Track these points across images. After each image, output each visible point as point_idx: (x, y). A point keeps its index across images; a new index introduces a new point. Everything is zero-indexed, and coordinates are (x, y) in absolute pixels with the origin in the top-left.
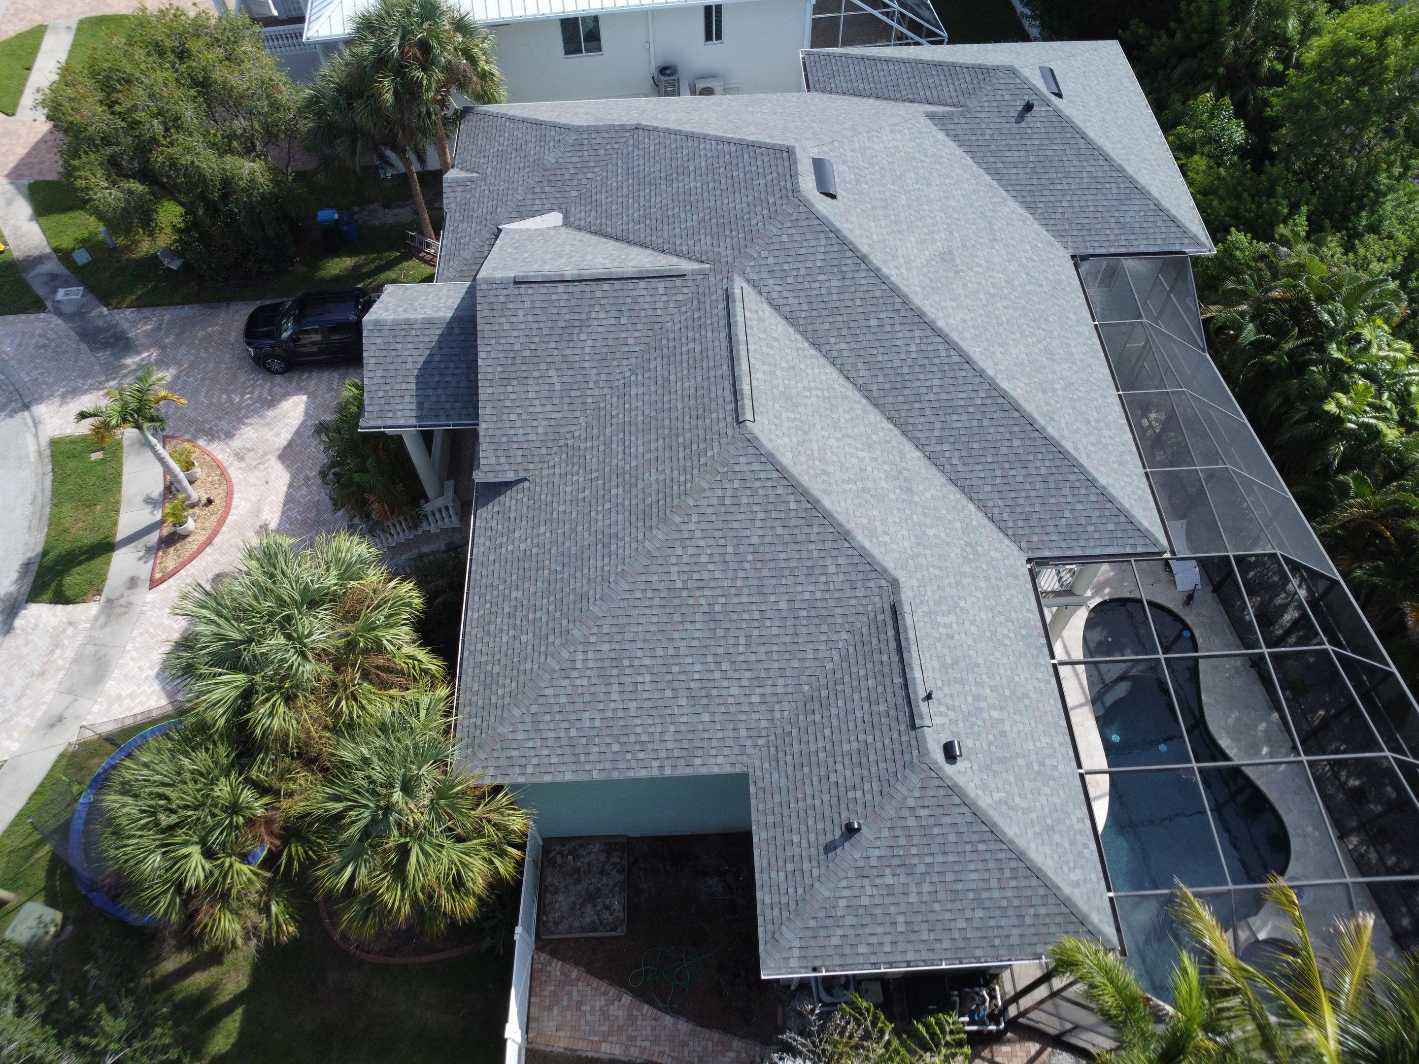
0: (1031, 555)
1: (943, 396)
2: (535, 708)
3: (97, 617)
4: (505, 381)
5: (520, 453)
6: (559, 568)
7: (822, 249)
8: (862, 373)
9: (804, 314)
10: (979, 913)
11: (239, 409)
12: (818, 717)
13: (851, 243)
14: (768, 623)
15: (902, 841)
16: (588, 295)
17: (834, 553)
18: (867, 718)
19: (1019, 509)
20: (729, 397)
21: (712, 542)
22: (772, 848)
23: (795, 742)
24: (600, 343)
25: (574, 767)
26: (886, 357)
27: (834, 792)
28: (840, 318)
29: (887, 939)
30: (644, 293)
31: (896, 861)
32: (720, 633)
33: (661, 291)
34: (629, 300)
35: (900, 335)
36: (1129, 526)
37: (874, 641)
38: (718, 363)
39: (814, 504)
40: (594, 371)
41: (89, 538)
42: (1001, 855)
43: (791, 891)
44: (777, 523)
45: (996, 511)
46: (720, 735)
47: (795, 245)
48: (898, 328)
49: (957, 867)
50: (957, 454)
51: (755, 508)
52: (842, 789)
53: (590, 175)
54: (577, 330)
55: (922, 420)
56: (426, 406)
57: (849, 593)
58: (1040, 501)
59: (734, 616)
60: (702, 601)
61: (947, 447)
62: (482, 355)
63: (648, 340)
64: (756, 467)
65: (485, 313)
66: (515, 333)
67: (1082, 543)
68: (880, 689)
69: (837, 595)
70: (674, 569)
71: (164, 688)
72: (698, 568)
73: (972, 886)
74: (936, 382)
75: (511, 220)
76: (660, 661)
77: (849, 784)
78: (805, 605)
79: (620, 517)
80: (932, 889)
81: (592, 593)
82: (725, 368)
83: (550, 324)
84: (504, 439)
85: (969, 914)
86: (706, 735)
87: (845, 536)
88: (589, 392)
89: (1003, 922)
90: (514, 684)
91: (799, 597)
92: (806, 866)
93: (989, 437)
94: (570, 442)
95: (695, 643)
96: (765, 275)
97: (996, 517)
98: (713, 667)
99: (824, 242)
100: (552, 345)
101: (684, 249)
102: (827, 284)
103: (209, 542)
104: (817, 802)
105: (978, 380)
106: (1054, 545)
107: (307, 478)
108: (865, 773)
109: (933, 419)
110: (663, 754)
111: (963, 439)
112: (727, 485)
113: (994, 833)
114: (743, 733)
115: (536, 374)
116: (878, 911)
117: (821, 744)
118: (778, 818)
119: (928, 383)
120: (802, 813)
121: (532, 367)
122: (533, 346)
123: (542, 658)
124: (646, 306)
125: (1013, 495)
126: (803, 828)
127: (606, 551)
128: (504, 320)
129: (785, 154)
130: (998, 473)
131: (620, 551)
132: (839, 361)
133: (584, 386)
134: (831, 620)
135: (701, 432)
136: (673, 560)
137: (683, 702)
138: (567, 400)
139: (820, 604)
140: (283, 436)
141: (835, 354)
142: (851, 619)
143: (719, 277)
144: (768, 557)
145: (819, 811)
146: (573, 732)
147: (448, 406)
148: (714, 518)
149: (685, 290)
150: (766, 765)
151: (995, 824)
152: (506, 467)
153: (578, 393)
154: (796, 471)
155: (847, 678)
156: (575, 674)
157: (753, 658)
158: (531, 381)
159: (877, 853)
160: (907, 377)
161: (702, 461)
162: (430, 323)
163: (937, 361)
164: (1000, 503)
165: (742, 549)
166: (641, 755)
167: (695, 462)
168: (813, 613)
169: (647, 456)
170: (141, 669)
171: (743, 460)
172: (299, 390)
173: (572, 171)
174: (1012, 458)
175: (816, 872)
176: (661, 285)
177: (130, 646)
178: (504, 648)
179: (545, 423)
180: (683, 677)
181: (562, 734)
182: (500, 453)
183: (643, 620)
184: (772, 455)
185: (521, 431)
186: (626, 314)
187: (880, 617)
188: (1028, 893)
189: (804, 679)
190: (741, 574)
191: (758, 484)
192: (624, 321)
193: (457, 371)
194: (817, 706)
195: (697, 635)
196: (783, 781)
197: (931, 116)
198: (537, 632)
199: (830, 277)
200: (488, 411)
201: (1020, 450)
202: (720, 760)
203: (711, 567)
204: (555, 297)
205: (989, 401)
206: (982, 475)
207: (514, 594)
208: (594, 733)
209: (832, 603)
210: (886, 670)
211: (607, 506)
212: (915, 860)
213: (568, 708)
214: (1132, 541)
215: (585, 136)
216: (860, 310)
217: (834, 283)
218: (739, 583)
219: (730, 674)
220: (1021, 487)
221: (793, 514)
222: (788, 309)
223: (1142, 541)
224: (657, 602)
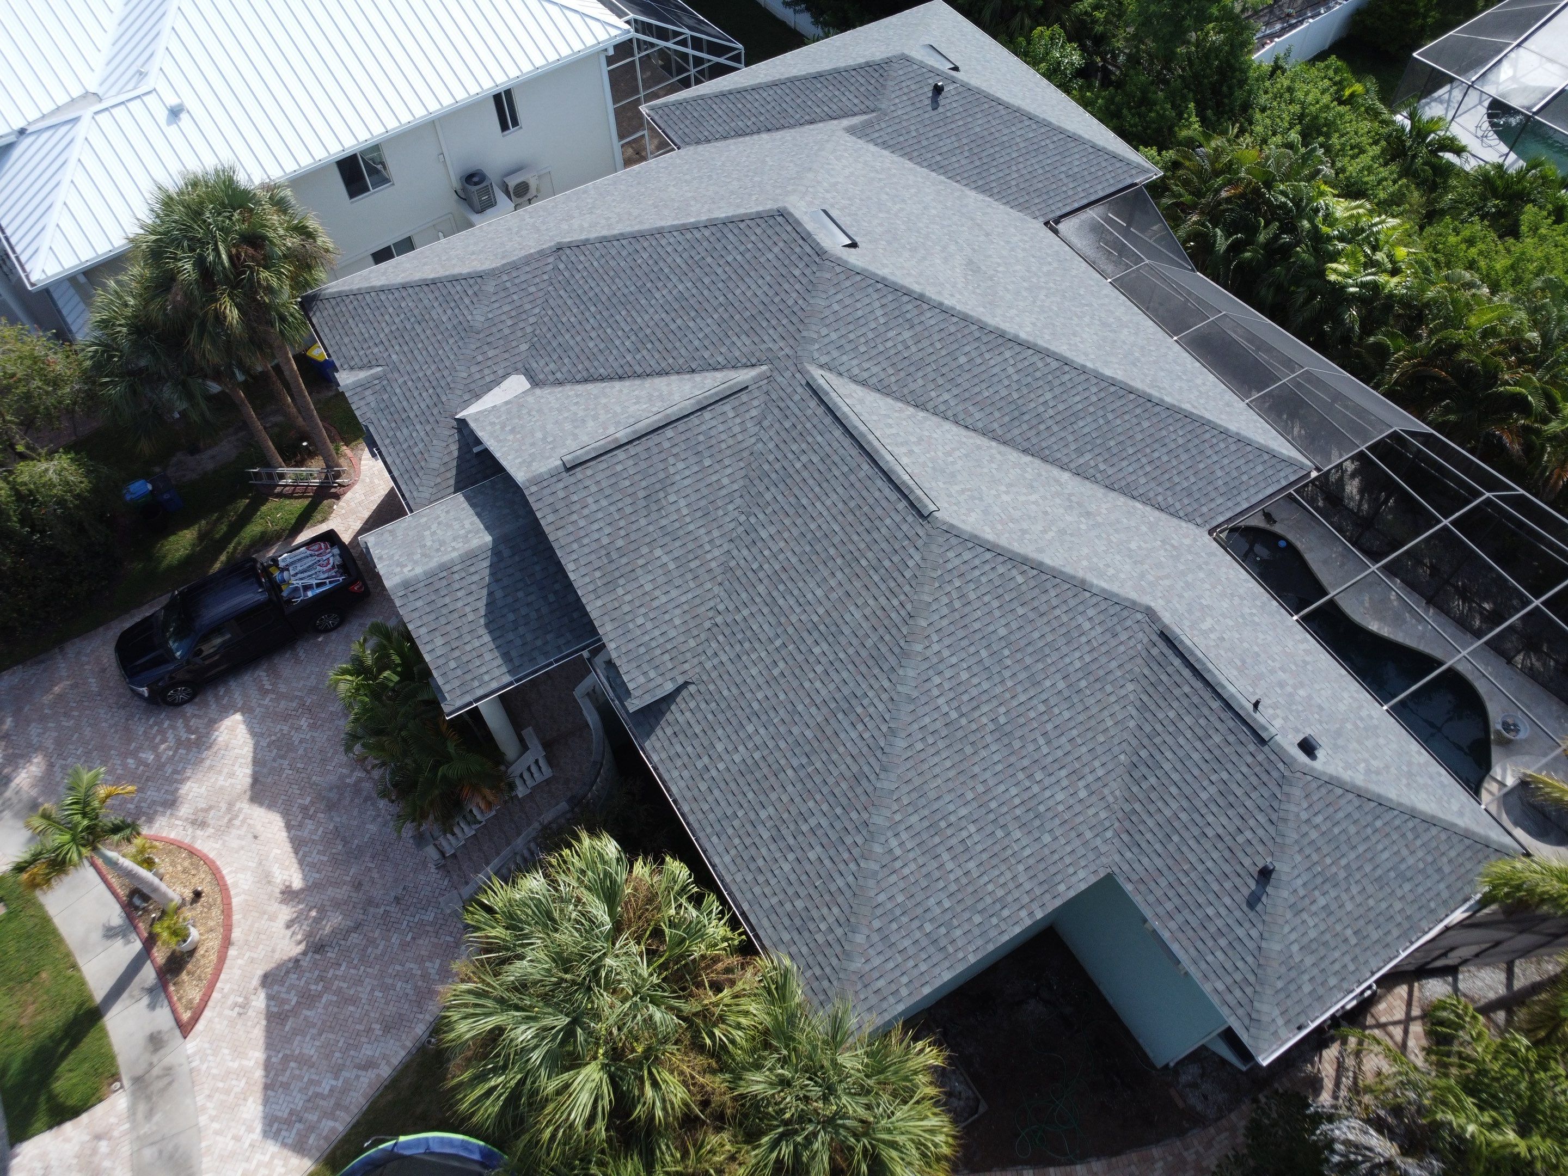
0: (1208, 527)
1: (1061, 407)
2: (876, 924)
3: (132, 1110)
4: (611, 585)
5: (667, 657)
6: (804, 760)
7: (877, 304)
8: (978, 416)
9: (893, 379)
10: (1407, 887)
11: (161, 767)
12: (1153, 780)
13: (903, 287)
14: (1056, 711)
15: (1315, 857)
16: (656, 450)
17: (1081, 608)
18: (1208, 756)
19: (1178, 488)
20: (894, 496)
21: (964, 655)
22: (1190, 933)
23: (1145, 816)
24: (693, 497)
25: (947, 964)
26: (991, 390)
27: (1220, 845)
28: (929, 369)
29: (1347, 959)
30: (714, 423)
31: (1319, 880)
32: (1017, 744)
33: (731, 414)
34: (701, 438)
35: (992, 362)
36: (1274, 461)
37: (1164, 677)
38: (853, 465)
39: (1039, 567)
40: (703, 531)
41: (54, 1020)
42: (1397, 822)
43: (1240, 964)
44: (1015, 604)
45: (1160, 498)
46: (1068, 849)
47: (849, 310)
48: (987, 356)
49: (1369, 855)
50: (1100, 459)
51: (987, 599)
52: (1227, 838)
53: (532, 320)
54: (662, 494)
55: (1053, 439)
56: (514, 654)
57: (1113, 643)
58: (1191, 471)
59: (1022, 720)
60: (984, 720)
61: (1088, 456)
62: (569, 567)
63: (743, 473)
64: (967, 556)
65: (551, 518)
66: (596, 526)
67: (1245, 495)
68: (1202, 721)
69: (1103, 649)
70: (941, 701)
71: (284, 1145)
72: (962, 689)
73: (1388, 865)
74: (1048, 396)
75: (467, 404)
76: (975, 804)
77: (1232, 829)
78: (1080, 674)
79: (845, 675)
80: (1359, 888)
81: (866, 769)
82: (865, 467)
83: (629, 500)
84: (642, 650)
85: (1399, 893)
86: (1056, 857)
87: (1082, 586)
88: (709, 556)
89: (1429, 883)
90: (836, 910)
91: (1071, 669)
92: (1240, 932)
93: (1120, 430)
94: (719, 620)
95: (999, 767)
96: (835, 354)
97: (1163, 505)
98: (1027, 784)
99: (875, 296)
100: (643, 522)
101: (720, 359)
102: (900, 338)
103: (227, 942)
104: (1210, 864)
105: (1083, 377)
106: (1221, 509)
107: (304, 809)
108: (1242, 811)
109: (1063, 434)
110: (1026, 899)
111: (1098, 441)
112: (948, 588)
113: (1382, 804)
114: (1089, 835)
115: (641, 562)
116: (1327, 936)
117: (1175, 806)
118: (1177, 901)
119: (1041, 400)
120: (1200, 883)
121: (633, 556)
122: (622, 533)
123: (853, 866)
124: (723, 436)
125: (1167, 476)
126: (1211, 897)
127: (853, 717)
128: (574, 517)
129: (780, 219)
130: (1144, 460)
131: (871, 710)
132: (949, 413)
133: (699, 552)
134: (1111, 678)
135: (884, 545)
136: (936, 692)
137: (1017, 834)
138: (689, 576)
139: (1094, 667)
140: (243, 774)
141: (942, 408)
142: (1128, 667)
143: (788, 374)
144: (1023, 643)
145: (1217, 872)
146: (928, 927)
147: (539, 643)
148: (952, 628)
149: (755, 403)
150: (1128, 855)
151: (1379, 796)
152: (659, 680)
153: (697, 562)
154: (1003, 541)
155: (1159, 728)
156: (898, 864)
157: (1060, 753)
158: (639, 572)
159: (1299, 882)
160: (1020, 402)
161: (908, 574)
162: (470, 558)
163: (1038, 374)
164: (1160, 490)
165: (995, 647)
166: (1006, 913)
167: (900, 579)
168: (1092, 679)
169: (833, 596)
170: (237, 1138)
171: (951, 554)
172: (226, 711)
173: (509, 323)
174: (1149, 441)
175: (1254, 933)
176: (727, 407)
177: (203, 1120)
178: (793, 877)
179: (678, 611)
180: (1005, 809)
181: (918, 935)
182: (645, 667)
183: (937, 770)
184: (976, 537)
185: (657, 633)
186: (706, 454)
187: (1155, 652)
188: (1434, 844)
189: (1116, 750)
190: (1007, 674)
191: (977, 573)
192: (707, 462)
193: (530, 599)
194: (1144, 770)
195: (996, 758)
196: (1159, 862)
197: (851, 130)
198: (825, 841)
199: (899, 330)
200: (609, 627)
201: (1152, 430)
202: (1082, 874)
203: (975, 681)
204: (619, 468)
205: (1102, 394)
206: (1131, 469)
207: (763, 814)
208: (948, 915)
209: (1103, 660)
210: (1196, 700)
211: (819, 669)
212: (1334, 869)
213: (909, 904)
214: (1282, 474)
215: (505, 278)
216: (944, 352)
217: (907, 335)
218: (1009, 684)
219: (1047, 782)
220: (1169, 466)
221: (1024, 588)
222: (874, 380)
223: (1290, 470)
224: (941, 744)
